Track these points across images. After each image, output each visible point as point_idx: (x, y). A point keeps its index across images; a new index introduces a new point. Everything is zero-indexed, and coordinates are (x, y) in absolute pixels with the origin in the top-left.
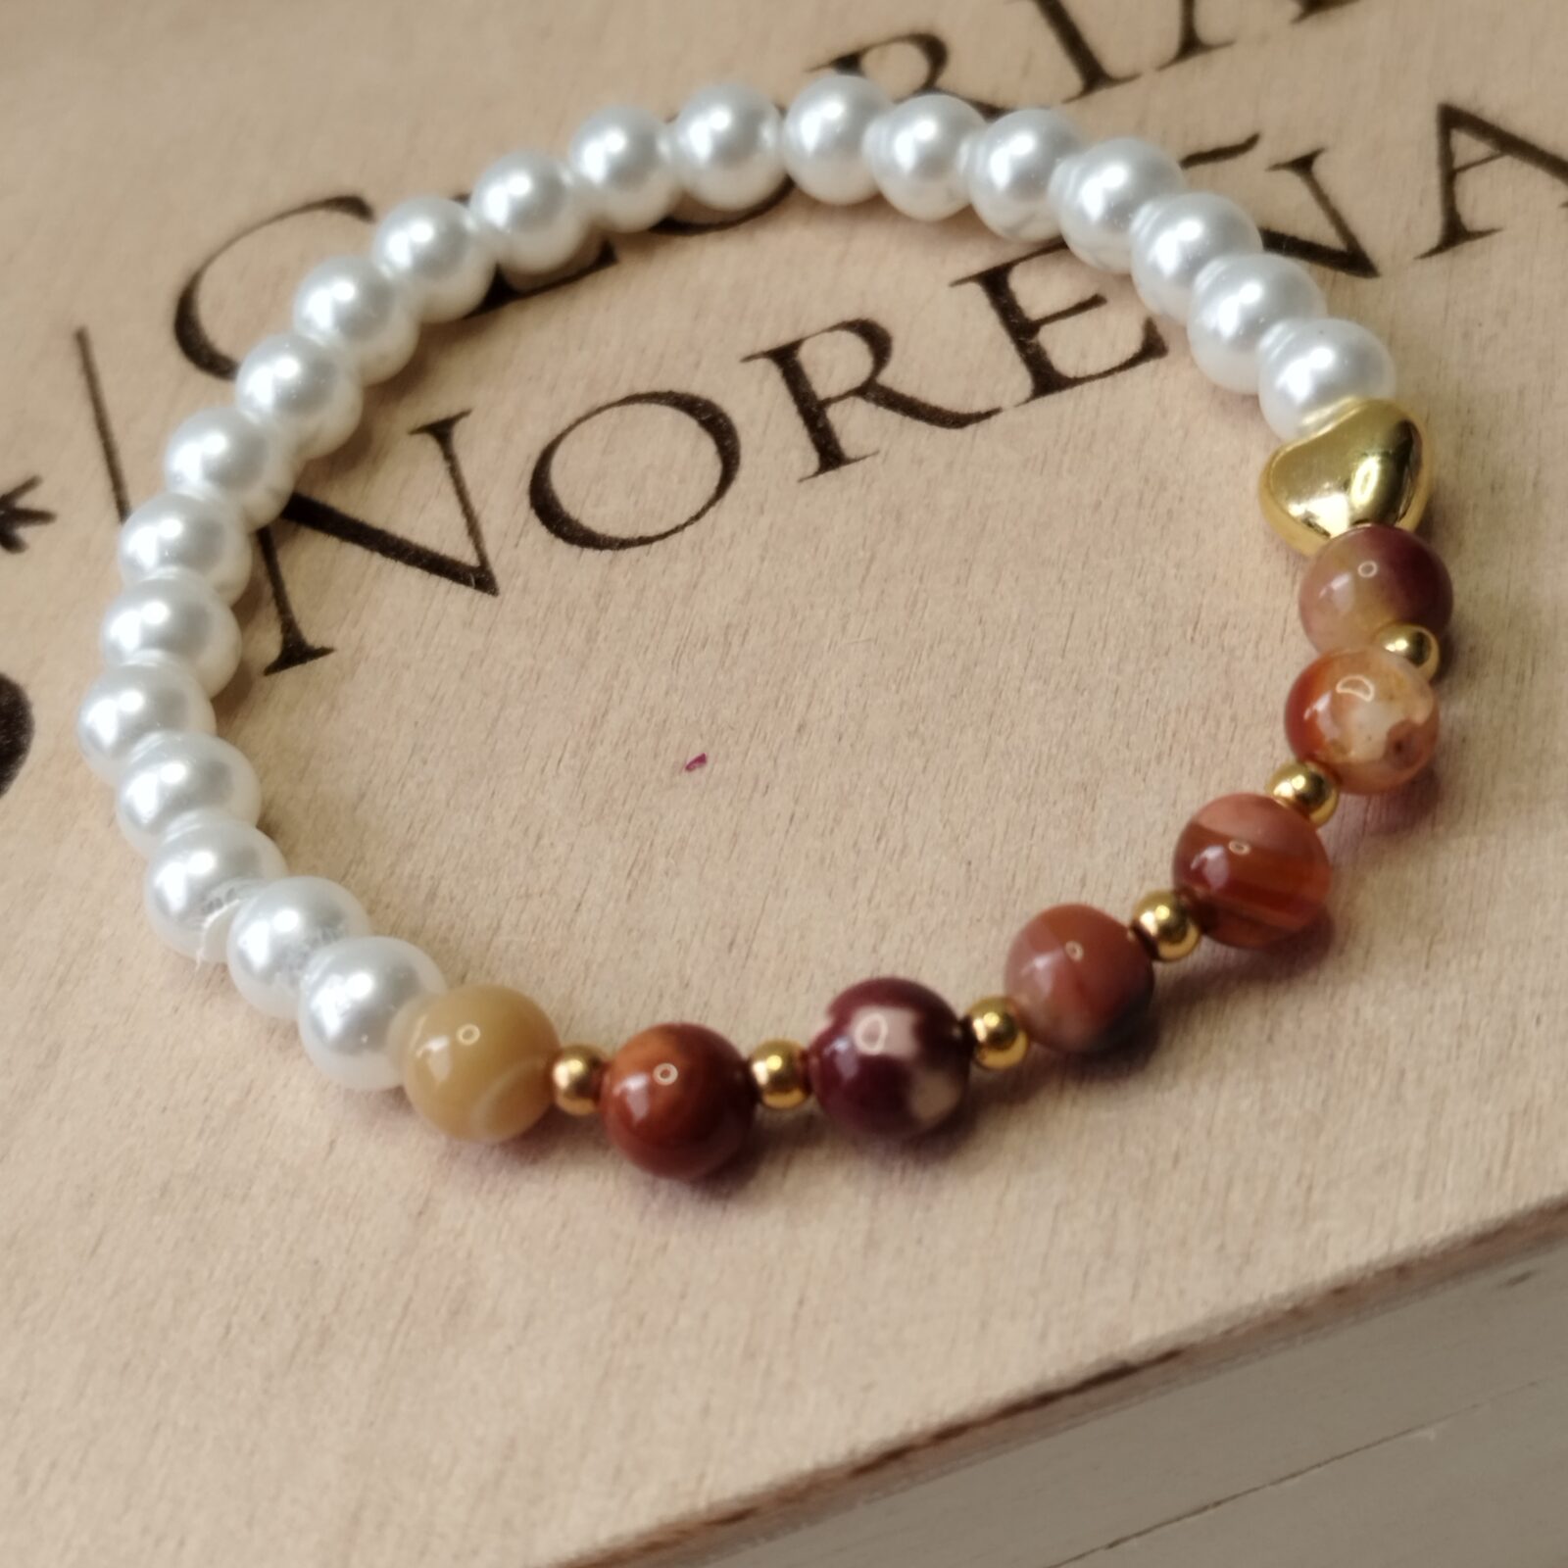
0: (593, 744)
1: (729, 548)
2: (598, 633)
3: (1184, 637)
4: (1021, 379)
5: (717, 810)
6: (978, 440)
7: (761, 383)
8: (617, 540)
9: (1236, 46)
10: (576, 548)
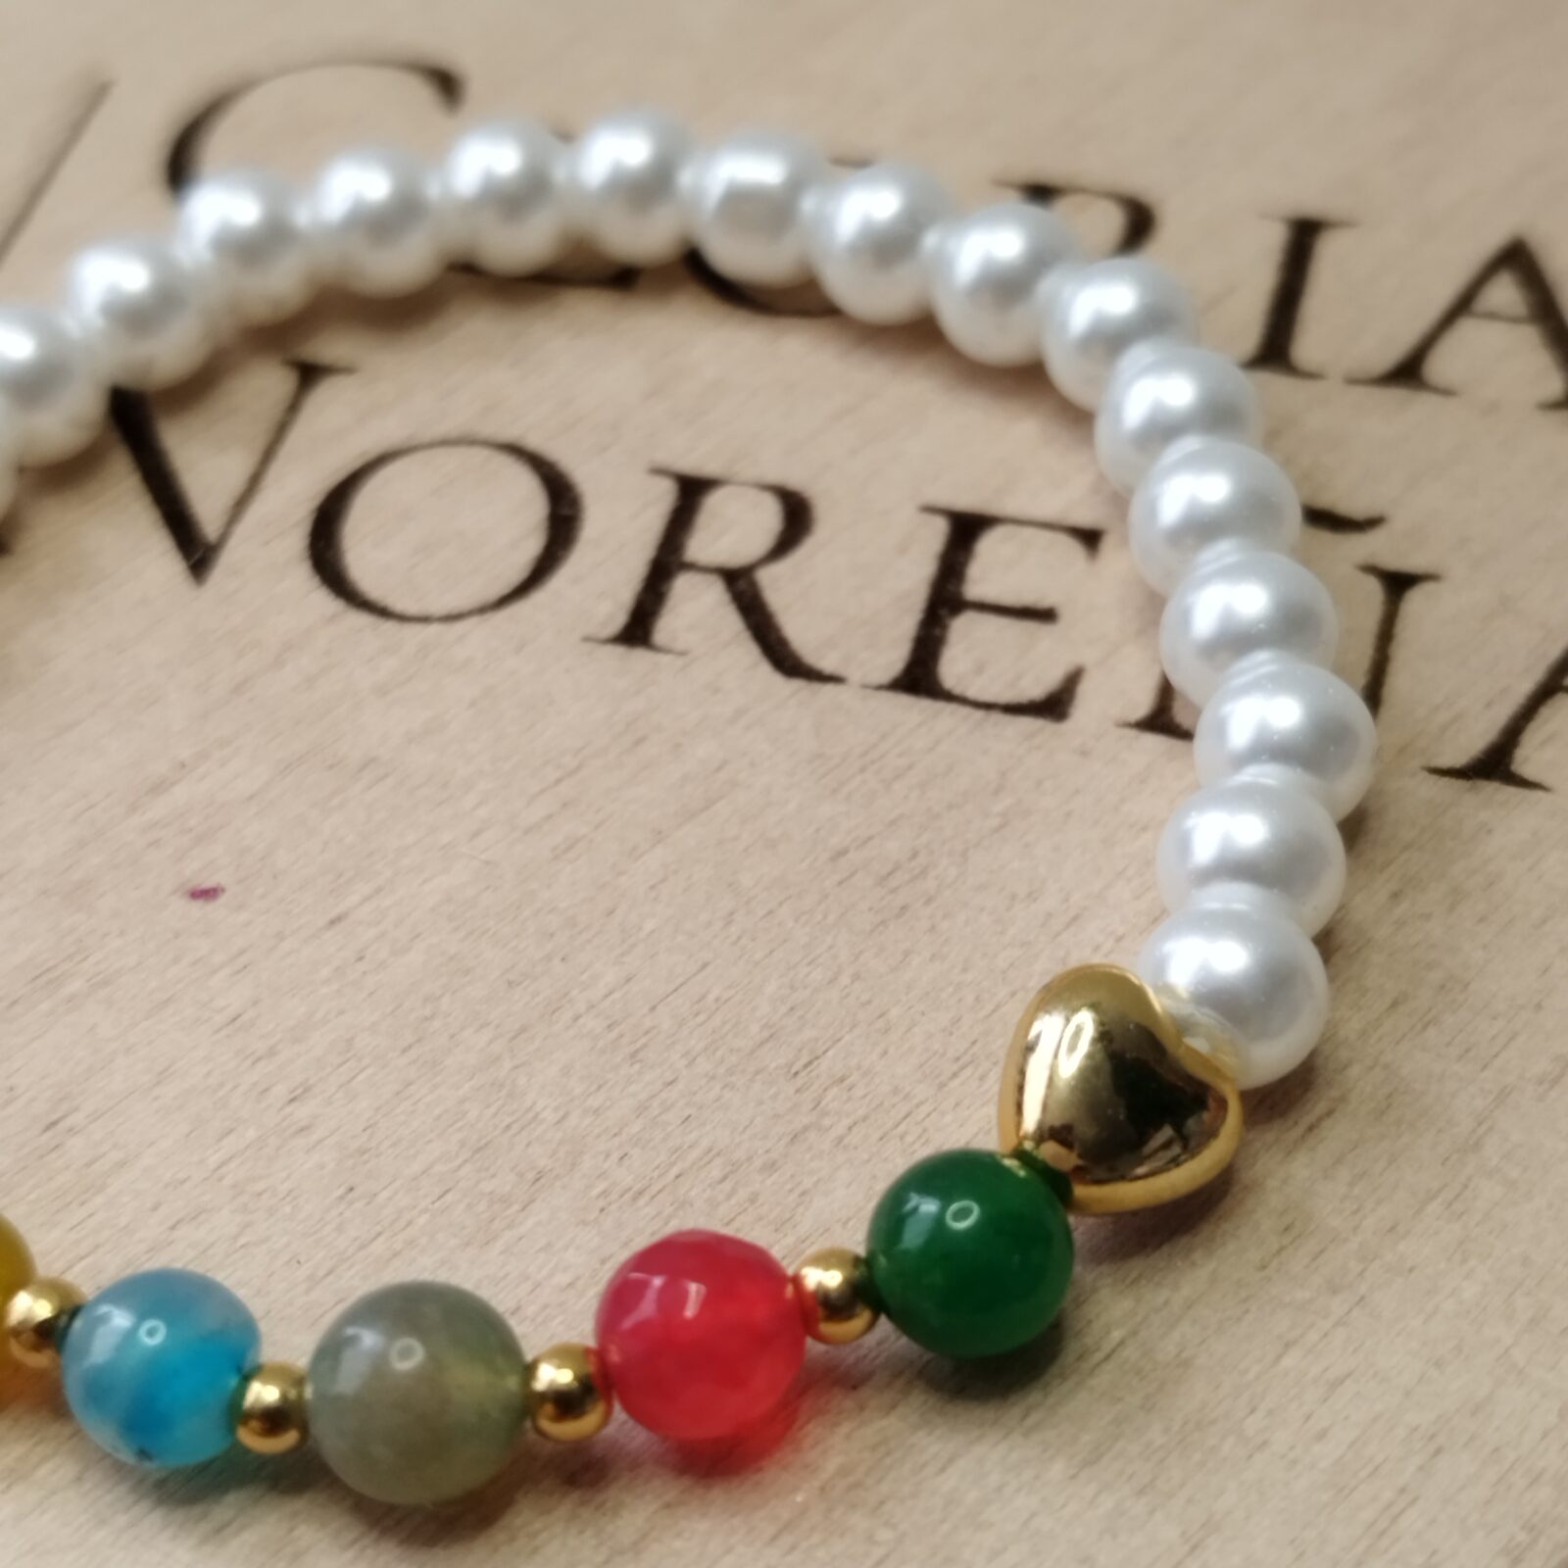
0: (135, 809)
1: (452, 673)
2: (251, 687)
3: (790, 1065)
4: (894, 657)
5: (176, 960)
6: (792, 702)
7: (646, 506)
8: (362, 595)
9: (1452, 400)
10: (316, 581)
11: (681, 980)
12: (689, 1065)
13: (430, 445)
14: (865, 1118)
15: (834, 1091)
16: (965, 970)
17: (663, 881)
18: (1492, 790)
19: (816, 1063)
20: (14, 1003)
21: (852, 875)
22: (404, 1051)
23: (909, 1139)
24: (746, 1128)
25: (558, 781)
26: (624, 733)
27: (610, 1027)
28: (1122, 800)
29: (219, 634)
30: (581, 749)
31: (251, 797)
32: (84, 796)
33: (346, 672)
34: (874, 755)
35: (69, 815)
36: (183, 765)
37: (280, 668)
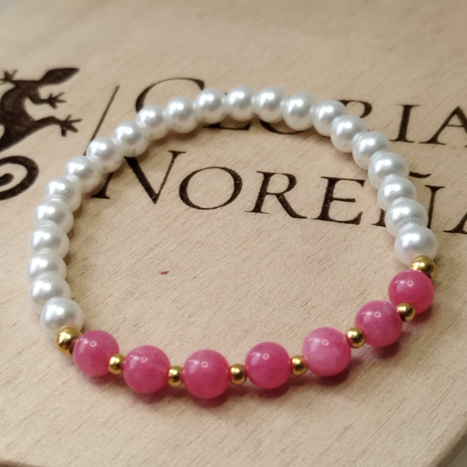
0: (146, 255)
1: (215, 220)
2: (169, 226)
3: (301, 304)
4: (318, 212)
5: (160, 288)
6: (295, 223)
7: (257, 180)
8: (193, 204)
9: (445, 146)
10: (182, 201)
11: (275, 287)
12: (279, 305)
13: (205, 169)
14: (320, 315)
15: (312, 309)
16: (340, 281)
17: (269, 265)
18: (459, 235)
19: (307, 304)
20: (124, 299)
21: (313, 261)
22: (214, 305)
23: (330, 319)
24: (293, 319)
25: (242, 244)
26: (257, 232)
27: (260, 298)
28: (374, 242)
29: (161, 214)
30: (247, 236)
31: (172, 251)
32: (134, 253)
33: (191, 222)
34: (315, 234)
35: (131, 257)
36: (156, 245)
37: (176, 222)
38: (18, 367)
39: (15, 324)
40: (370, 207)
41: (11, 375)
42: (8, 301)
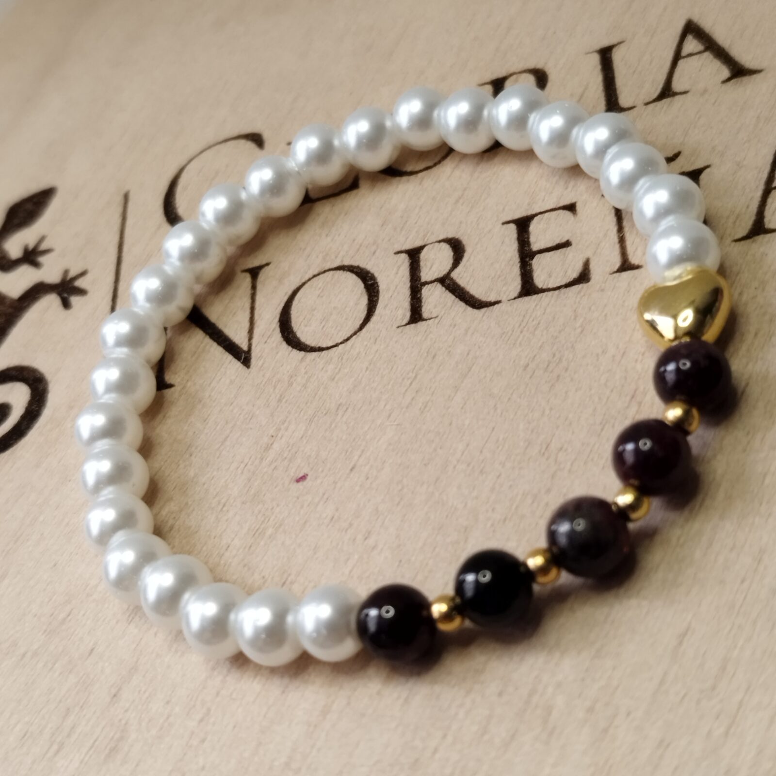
0: (262, 459)
2: (284, 397)
3: (540, 451)
4: (516, 285)
5: (302, 507)
6: (485, 317)
7: (399, 267)
8: (309, 346)
9: (689, 94)
10: (290, 348)
11: (487, 437)
12: (503, 466)
13: (309, 280)
14: (576, 459)
15: (560, 453)
16: (590, 390)
17: (465, 404)
18: (762, 239)
19: (549, 447)
20: (250, 547)
21: (534, 372)
22: (398, 505)
24: (533, 481)
25: (411, 384)
26: (427, 356)
27: (469, 465)
28: (624, 302)
29: (263, 383)
30: (414, 369)
31: (302, 437)
32: (242, 462)
33: (316, 377)
34: (524, 324)
35: (239, 471)
36: (272, 436)
37: (291, 386)
38: (120, 720)
39: (92, 650)
40: (599, 244)
41: (113, 737)
42: (69, 615)
